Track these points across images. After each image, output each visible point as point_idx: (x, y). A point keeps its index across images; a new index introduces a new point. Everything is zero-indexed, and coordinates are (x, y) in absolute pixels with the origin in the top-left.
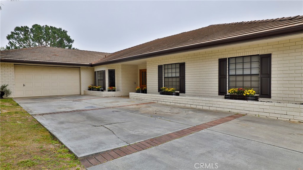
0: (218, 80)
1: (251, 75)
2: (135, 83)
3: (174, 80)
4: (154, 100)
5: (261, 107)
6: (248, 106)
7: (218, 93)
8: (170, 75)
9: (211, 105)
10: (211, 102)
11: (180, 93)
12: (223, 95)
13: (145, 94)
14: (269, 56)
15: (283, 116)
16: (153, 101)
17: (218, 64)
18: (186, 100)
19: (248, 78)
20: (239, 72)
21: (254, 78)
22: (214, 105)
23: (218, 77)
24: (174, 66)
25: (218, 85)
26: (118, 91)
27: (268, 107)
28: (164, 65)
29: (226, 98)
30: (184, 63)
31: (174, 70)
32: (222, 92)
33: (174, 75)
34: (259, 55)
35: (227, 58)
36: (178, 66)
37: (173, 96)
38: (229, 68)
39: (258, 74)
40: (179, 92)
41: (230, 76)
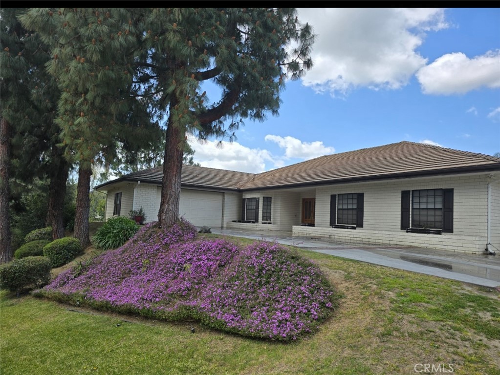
0: (400, 213)
1: (435, 209)
2: (296, 216)
3: (350, 212)
4: (325, 234)
5: (440, 240)
6: (428, 239)
7: (400, 227)
8: (345, 207)
9: (391, 239)
10: (391, 236)
11: (357, 227)
12: (405, 230)
13: (312, 228)
14: (451, 191)
15: (459, 248)
16: (323, 236)
17: (400, 196)
18: (364, 234)
19: (432, 212)
20: (423, 206)
21: (438, 213)
22: (394, 239)
23: (400, 210)
24: (350, 197)
25: (400, 219)
26: (274, 224)
27: (446, 240)
28: (338, 195)
29: (407, 232)
30: (363, 194)
31: (350, 201)
32: (404, 226)
33: (350, 207)
34: (442, 189)
35: (410, 191)
36: (355, 197)
37: (349, 230)
38: (412, 201)
39: (441, 209)
40: (355, 226)
41: (414, 210)
